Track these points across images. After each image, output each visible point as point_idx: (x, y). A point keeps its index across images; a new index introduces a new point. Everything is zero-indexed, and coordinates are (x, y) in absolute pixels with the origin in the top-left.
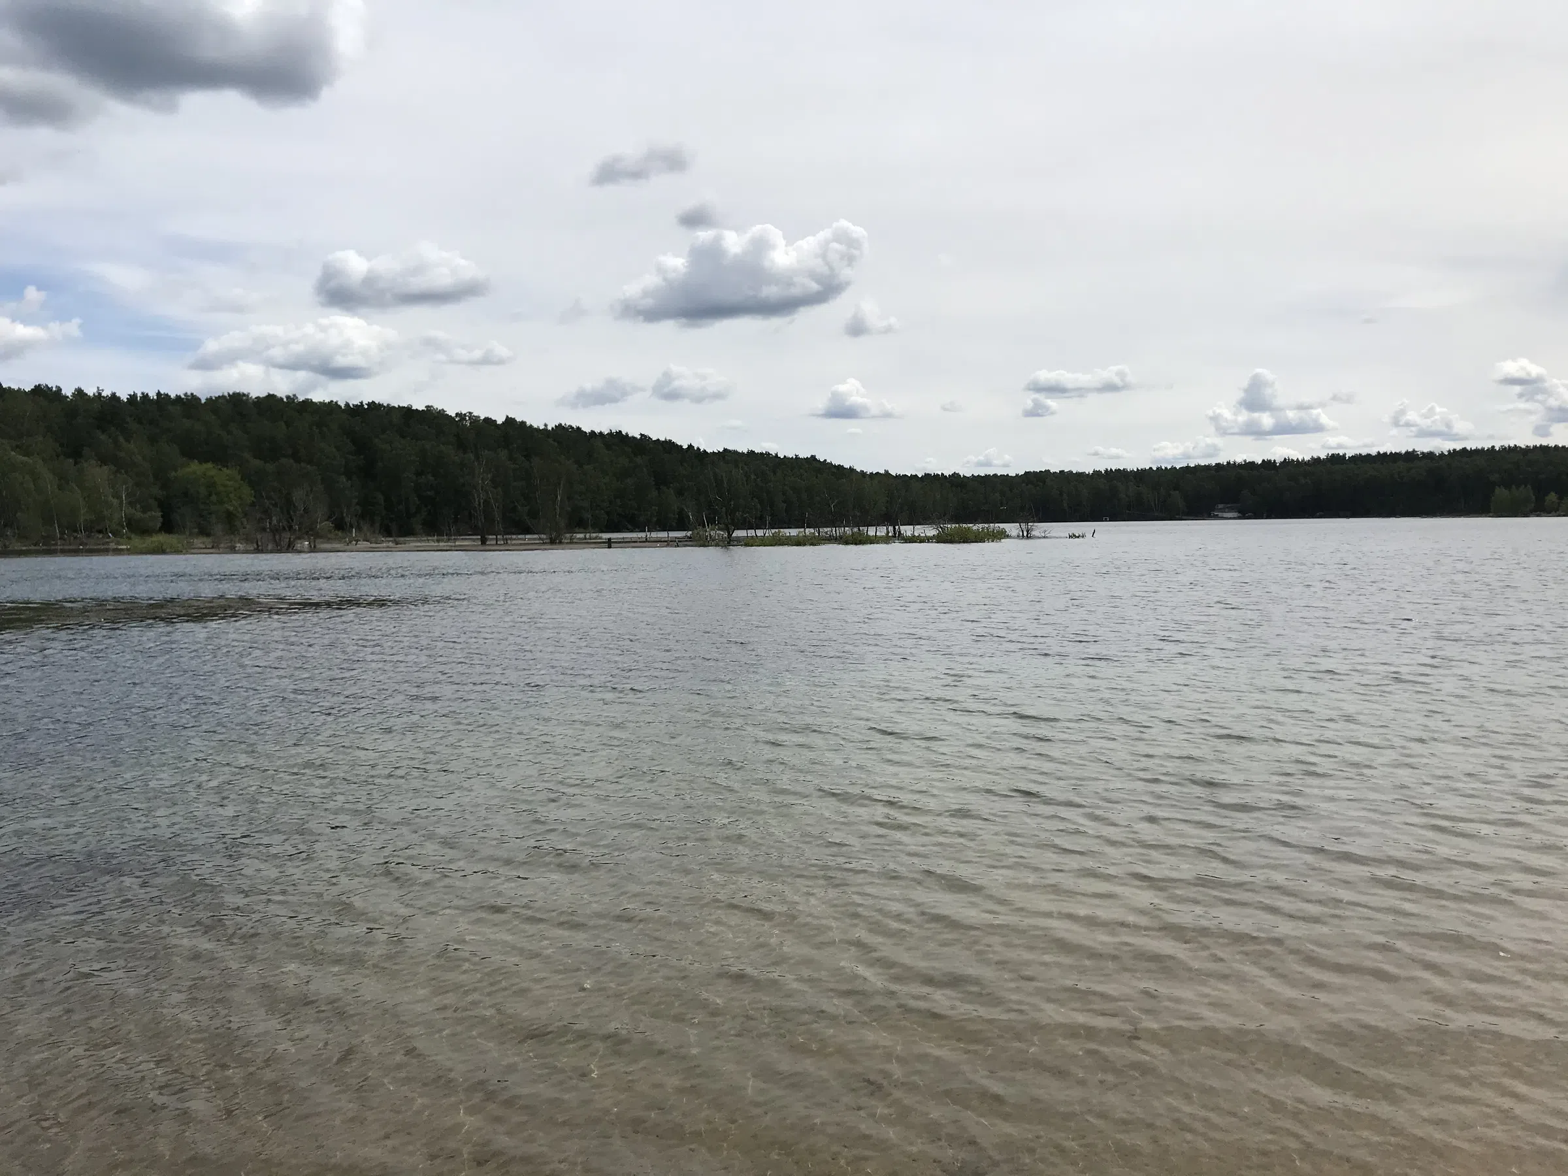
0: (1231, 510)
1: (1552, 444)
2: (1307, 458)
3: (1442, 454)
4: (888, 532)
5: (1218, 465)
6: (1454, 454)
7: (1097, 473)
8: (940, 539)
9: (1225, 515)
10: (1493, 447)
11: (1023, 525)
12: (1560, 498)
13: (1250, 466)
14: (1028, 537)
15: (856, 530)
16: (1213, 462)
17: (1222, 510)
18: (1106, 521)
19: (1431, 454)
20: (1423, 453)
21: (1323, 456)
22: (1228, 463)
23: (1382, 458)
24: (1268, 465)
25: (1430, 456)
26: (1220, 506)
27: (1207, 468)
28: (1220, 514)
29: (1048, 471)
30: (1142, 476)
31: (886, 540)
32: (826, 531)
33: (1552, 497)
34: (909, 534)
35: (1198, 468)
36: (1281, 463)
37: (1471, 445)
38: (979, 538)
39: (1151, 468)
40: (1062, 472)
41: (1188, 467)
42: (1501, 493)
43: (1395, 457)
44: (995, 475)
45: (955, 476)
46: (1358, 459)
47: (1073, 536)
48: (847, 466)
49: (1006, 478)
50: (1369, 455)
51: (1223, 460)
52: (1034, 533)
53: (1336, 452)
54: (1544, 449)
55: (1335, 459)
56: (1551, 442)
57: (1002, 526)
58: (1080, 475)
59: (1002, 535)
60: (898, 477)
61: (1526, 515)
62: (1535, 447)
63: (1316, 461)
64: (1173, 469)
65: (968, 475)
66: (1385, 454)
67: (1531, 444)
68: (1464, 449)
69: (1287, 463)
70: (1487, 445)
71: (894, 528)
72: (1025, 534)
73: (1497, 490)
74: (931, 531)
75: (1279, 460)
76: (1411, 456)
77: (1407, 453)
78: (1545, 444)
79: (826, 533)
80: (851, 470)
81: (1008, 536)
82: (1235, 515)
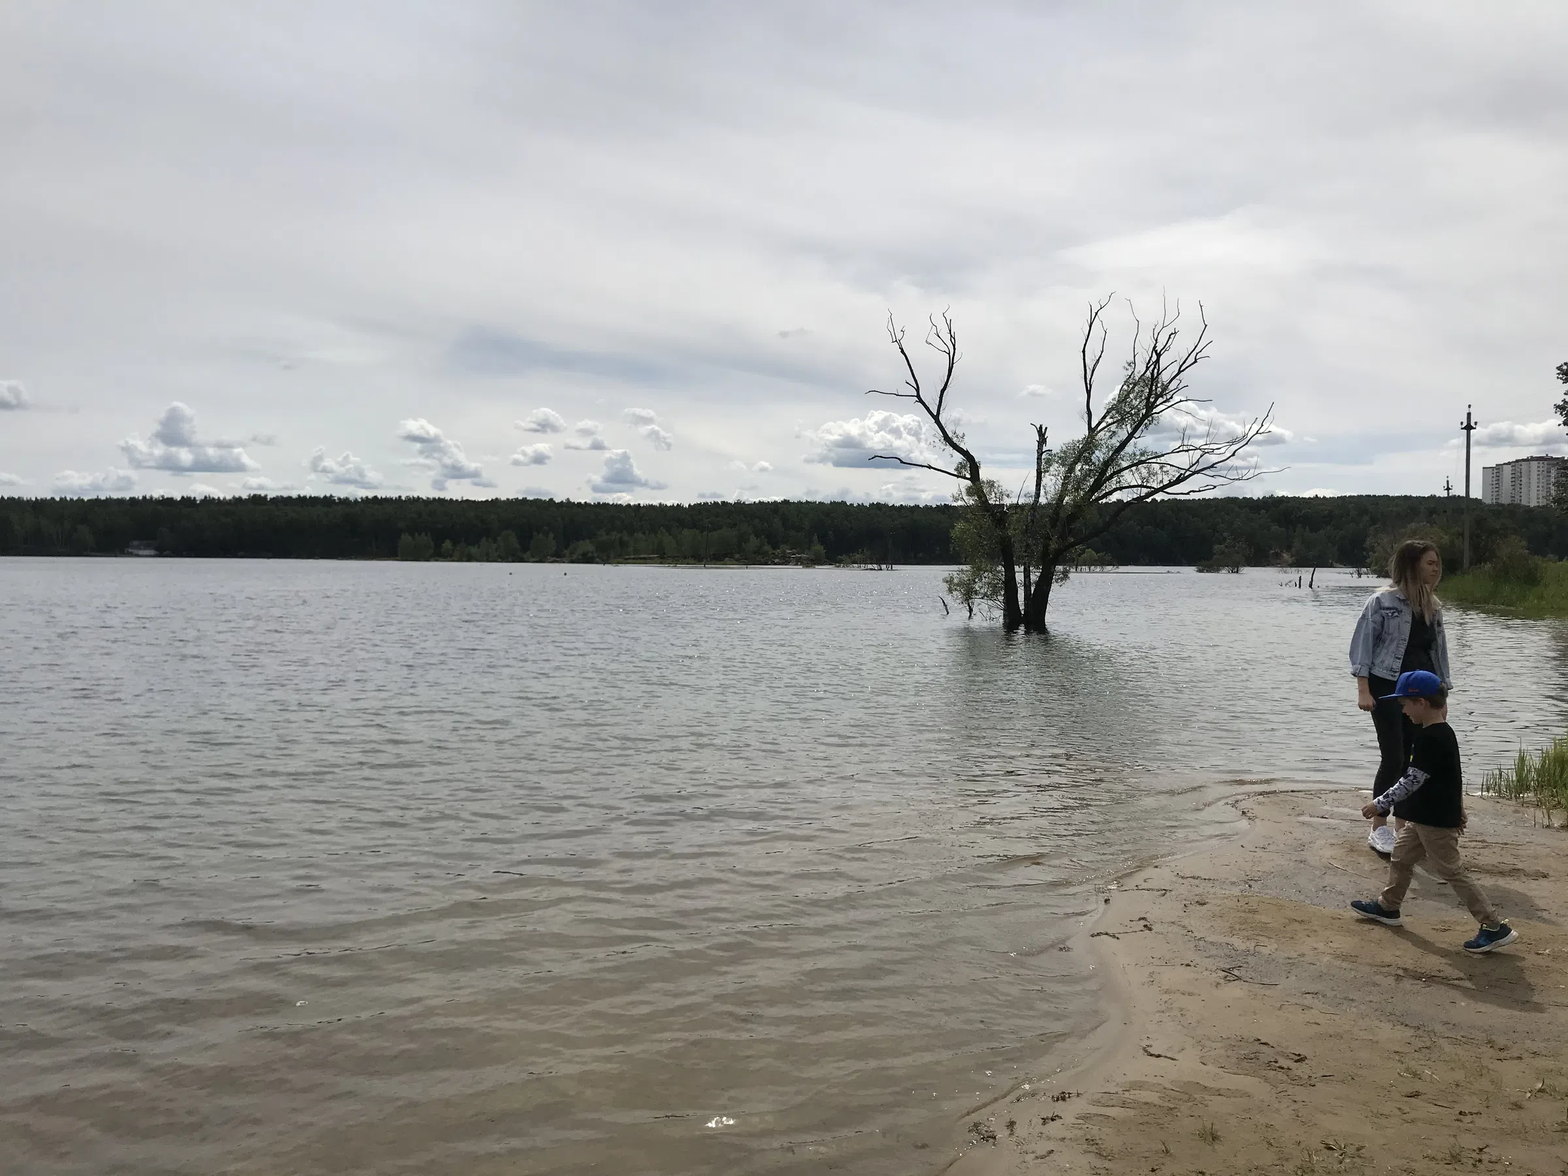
0: (147, 547)
1: (448, 498)
2: (229, 497)
3: (356, 501)
5: (132, 499)
6: (366, 501)
9: (141, 552)
10: (400, 497)
12: (455, 544)
13: (168, 502)
16: (127, 496)
17: (138, 548)
19: (346, 500)
20: (339, 499)
21: (245, 496)
22: (144, 498)
23: (302, 500)
24: (187, 502)
25: (345, 502)
26: (136, 543)
27: (121, 501)
28: (135, 552)
30: (40, 506)
33: (447, 544)
35: (109, 501)
36: (202, 501)
37: (381, 494)
39: (53, 499)
41: (97, 500)
42: (406, 538)
43: (314, 501)
46: (279, 501)
50: (290, 498)
51: (138, 494)
53: (258, 492)
54: (441, 501)
55: (257, 500)
56: (447, 496)
61: (428, 560)
62: (434, 499)
63: (238, 501)
64: (80, 501)
66: (305, 497)
67: (431, 496)
68: (375, 497)
69: (208, 501)
70: (394, 494)
73: (403, 536)
75: (199, 498)
76: (328, 501)
77: (325, 497)
78: (442, 497)
82: (152, 552)
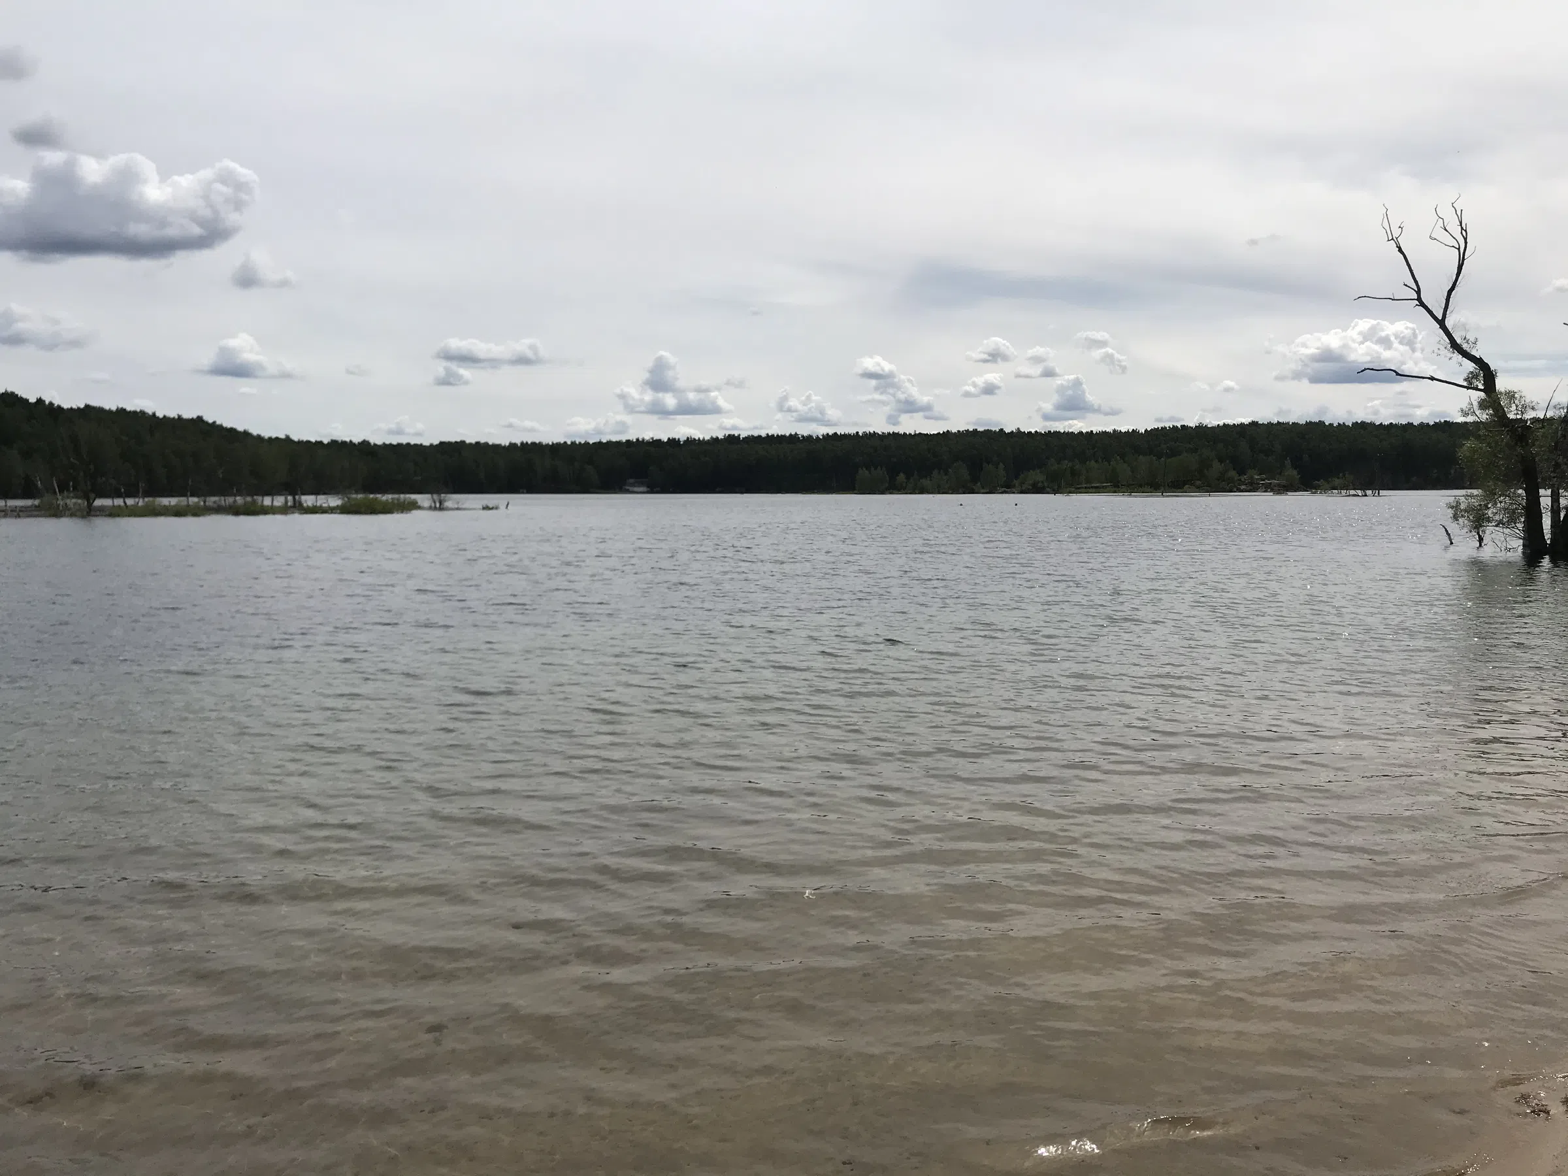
0: (641, 484)
1: (902, 432)
2: (707, 438)
3: (818, 437)
4: (286, 502)
5: (628, 441)
6: (827, 437)
7: (513, 446)
8: (344, 510)
9: (636, 489)
10: (857, 433)
11: (435, 496)
12: (908, 478)
13: (657, 443)
14: (441, 509)
15: (249, 499)
16: (623, 438)
17: (633, 485)
18: (523, 493)
19: (810, 437)
20: (803, 436)
21: (721, 436)
22: (638, 440)
23: (770, 438)
24: (673, 442)
25: (809, 438)
26: (632, 481)
27: (619, 443)
28: (631, 489)
29: (463, 442)
30: (557, 450)
31: (284, 510)
32: (212, 500)
33: (901, 477)
34: (310, 504)
35: (609, 443)
36: (685, 441)
37: (841, 431)
38: (386, 509)
39: (565, 443)
40: (478, 443)
41: (600, 443)
42: (863, 473)
43: (781, 438)
44: (408, 444)
45: (365, 443)
46: (751, 440)
47: (486, 508)
48: (240, 428)
49: (418, 448)
50: (759, 436)
51: (633, 436)
52: (448, 504)
53: (732, 433)
54: (895, 435)
55: (732, 439)
56: (901, 430)
57: (413, 496)
58: (497, 447)
59: (414, 506)
60: (300, 443)
61: (883, 493)
62: (889, 434)
63: (715, 441)
64: (587, 444)
65: (379, 442)
66: (773, 435)
67: (886, 431)
68: (835, 434)
69: (690, 442)
70: (852, 431)
71: (294, 499)
72: (438, 505)
73: (860, 471)
74: (334, 501)
75: (682, 439)
76: (793, 438)
77: (791, 435)
78: (896, 431)
79: (215, 502)
80: (246, 434)
81: (419, 508)
82: (645, 489)
